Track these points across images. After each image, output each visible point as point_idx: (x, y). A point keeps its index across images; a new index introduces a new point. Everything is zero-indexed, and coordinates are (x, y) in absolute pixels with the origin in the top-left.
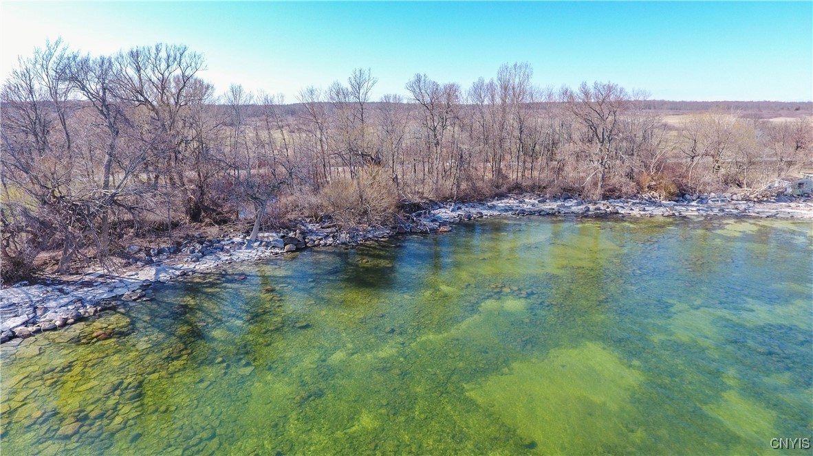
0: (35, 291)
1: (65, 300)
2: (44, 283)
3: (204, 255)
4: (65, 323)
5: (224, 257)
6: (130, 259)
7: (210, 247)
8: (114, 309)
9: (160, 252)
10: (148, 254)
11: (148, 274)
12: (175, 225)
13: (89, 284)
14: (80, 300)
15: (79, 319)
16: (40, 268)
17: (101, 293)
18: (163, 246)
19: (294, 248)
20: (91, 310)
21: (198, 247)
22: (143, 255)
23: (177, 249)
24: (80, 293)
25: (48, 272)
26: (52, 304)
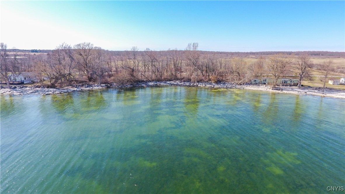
0: (55, 89)
1: (59, 91)
2: (57, 88)
3: (87, 87)
4: (58, 94)
5: (91, 88)
6: (73, 86)
7: (89, 86)
8: (67, 93)
9: (79, 86)
10: (77, 86)
11: (75, 89)
12: (86, 82)
13: (64, 89)
14: (62, 91)
15: (60, 93)
16: (57, 86)
17: (66, 91)
18: (80, 85)
19: (107, 87)
20: (63, 92)
21: (87, 85)
22: (75, 86)
23: (82, 86)
24: (62, 90)
25: (58, 87)
26: (57, 91)
